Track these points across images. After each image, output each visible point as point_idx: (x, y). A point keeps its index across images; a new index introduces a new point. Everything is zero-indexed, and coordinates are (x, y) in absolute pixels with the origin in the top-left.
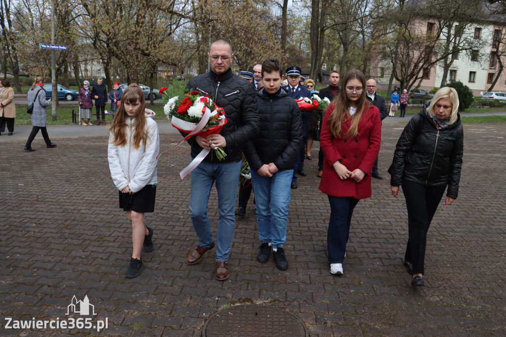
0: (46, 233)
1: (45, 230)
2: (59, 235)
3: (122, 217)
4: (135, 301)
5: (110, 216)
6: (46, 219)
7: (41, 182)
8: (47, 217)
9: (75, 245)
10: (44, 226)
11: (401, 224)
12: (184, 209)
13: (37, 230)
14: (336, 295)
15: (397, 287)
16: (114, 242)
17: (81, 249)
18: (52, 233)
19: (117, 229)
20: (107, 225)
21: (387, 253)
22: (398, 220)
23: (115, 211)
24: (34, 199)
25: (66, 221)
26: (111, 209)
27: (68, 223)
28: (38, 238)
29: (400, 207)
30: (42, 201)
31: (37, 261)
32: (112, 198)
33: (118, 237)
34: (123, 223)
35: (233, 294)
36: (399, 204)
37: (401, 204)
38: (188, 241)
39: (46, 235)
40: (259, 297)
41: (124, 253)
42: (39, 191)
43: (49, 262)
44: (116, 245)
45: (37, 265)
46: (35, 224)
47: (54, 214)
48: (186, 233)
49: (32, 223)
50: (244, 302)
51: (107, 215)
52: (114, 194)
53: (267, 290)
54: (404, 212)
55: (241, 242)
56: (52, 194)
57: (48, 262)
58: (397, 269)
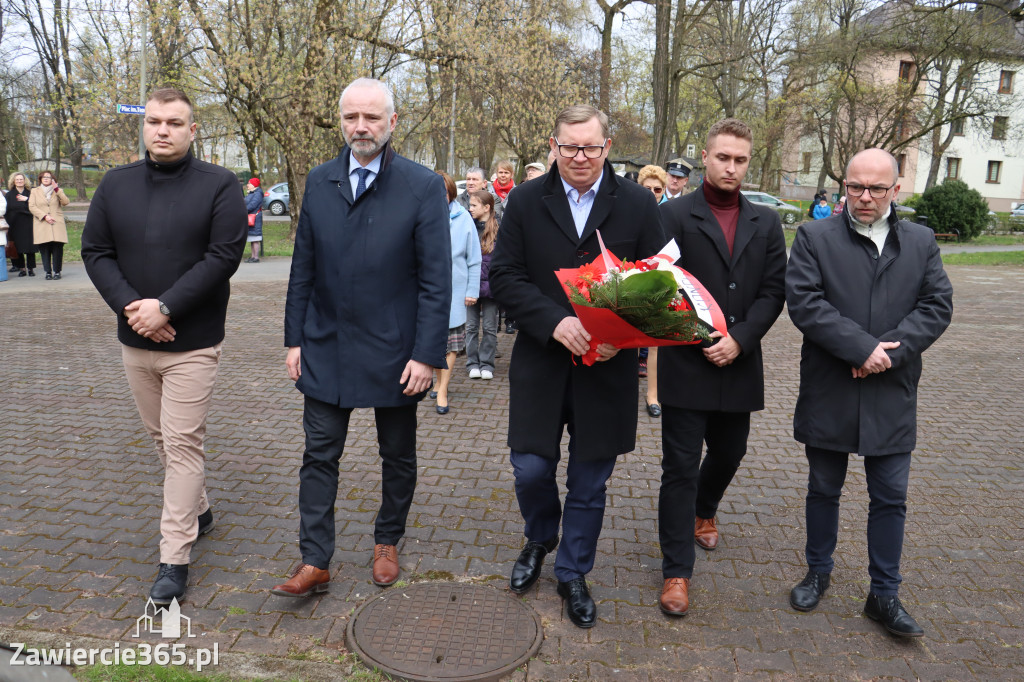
0: (98, 452)
1: (96, 448)
2: (121, 456)
3: (241, 429)
4: (238, 569)
5: (220, 427)
6: (101, 429)
7: (102, 364)
8: (103, 426)
9: (146, 473)
10: (96, 440)
11: (775, 451)
12: (360, 417)
13: (83, 447)
14: (612, 571)
15: (733, 563)
16: (219, 470)
17: (156, 481)
18: (107, 452)
19: (229, 449)
20: (211, 441)
21: (731, 503)
22: (770, 445)
23: (230, 418)
24: (84, 394)
25: (137, 433)
26: (224, 414)
27: (140, 436)
28: (82, 461)
29: (782, 421)
30: (99, 398)
31: (73, 499)
32: (229, 394)
33: (228, 462)
34: (241, 439)
35: (418, 564)
36: (781, 416)
37: (784, 416)
38: (356, 472)
39: (97, 457)
40: (466, 570)
41: (232, 490)
42: (94, 379)
43: (95, 501)
44: (222, 475)
45: (73, 505)
46: (80, 436)
47: (118, 420)
48: (356, 459)
49: (74, 435)
50: (436, 577)
51: (215, 423)
52: (233, 387)
53: (482, 559)
54: (786, 431)
55: (454, 476)
56: (118, 386)
57: (93, 502)
58: (742, 530)
